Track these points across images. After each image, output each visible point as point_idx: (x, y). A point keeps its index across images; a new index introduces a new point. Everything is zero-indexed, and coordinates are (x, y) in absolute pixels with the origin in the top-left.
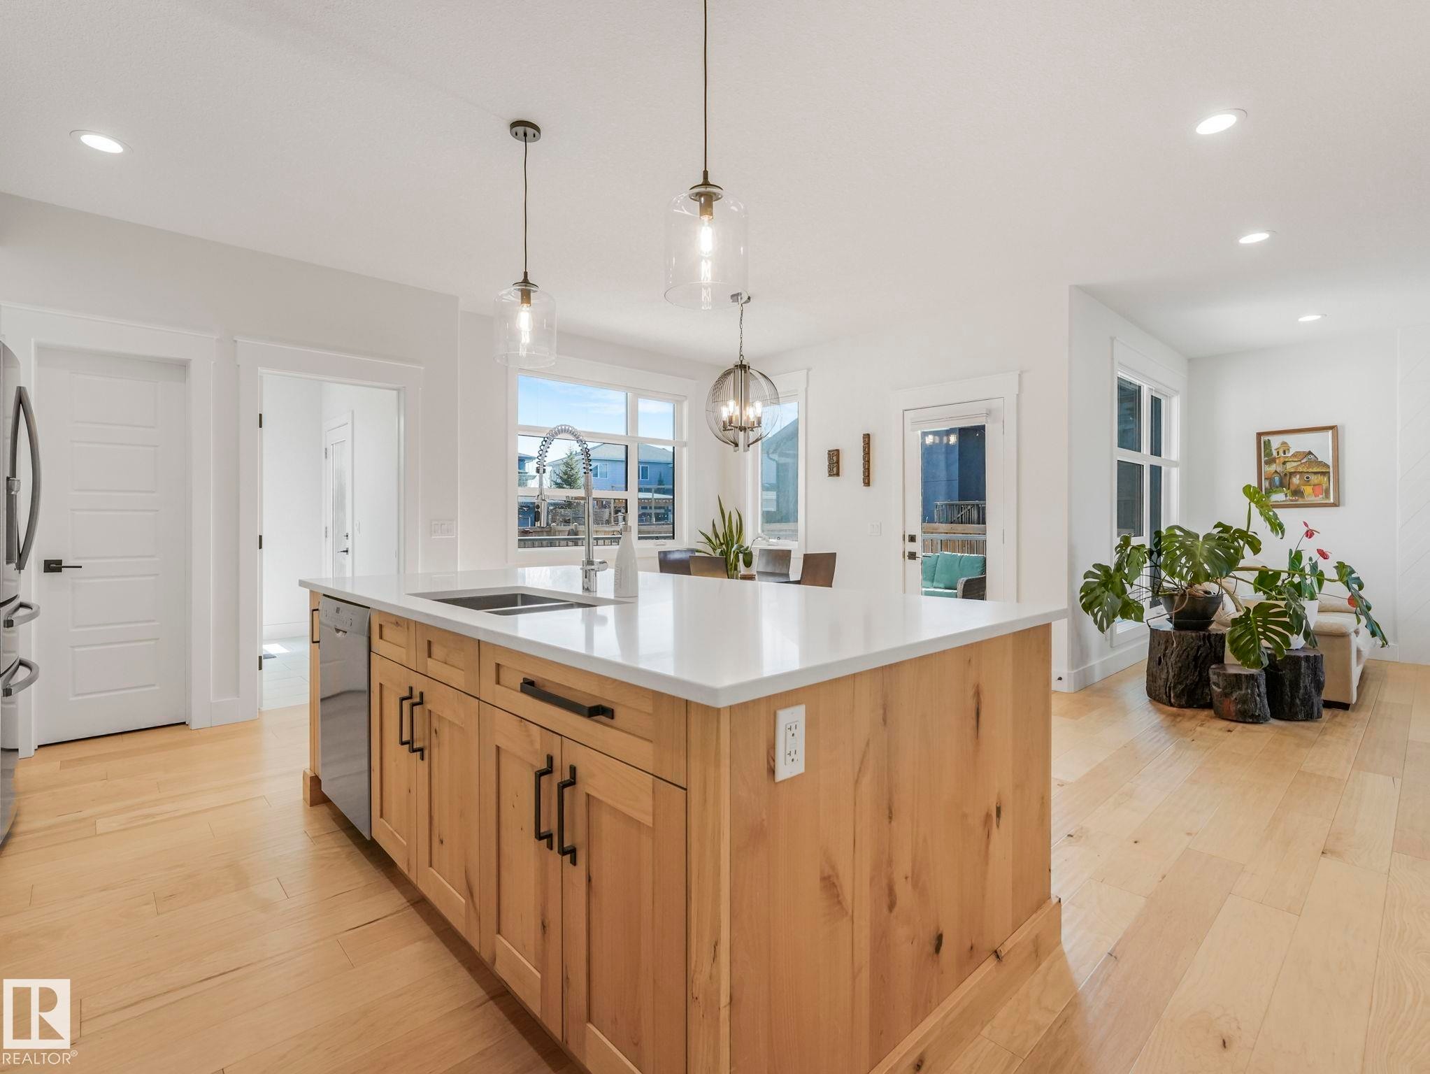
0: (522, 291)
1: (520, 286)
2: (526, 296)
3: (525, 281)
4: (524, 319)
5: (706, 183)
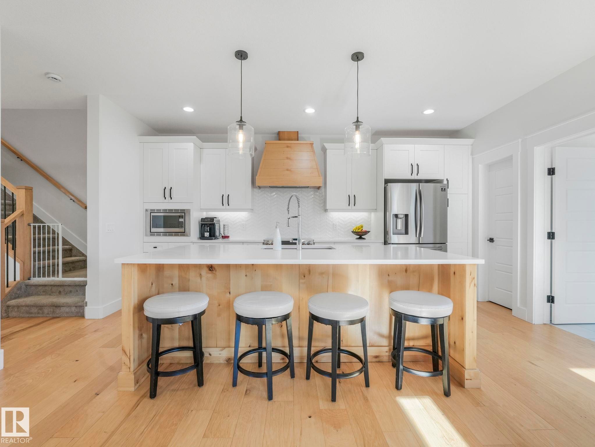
0: (356, 125)
2: (357, 128)
3: (358, 121)
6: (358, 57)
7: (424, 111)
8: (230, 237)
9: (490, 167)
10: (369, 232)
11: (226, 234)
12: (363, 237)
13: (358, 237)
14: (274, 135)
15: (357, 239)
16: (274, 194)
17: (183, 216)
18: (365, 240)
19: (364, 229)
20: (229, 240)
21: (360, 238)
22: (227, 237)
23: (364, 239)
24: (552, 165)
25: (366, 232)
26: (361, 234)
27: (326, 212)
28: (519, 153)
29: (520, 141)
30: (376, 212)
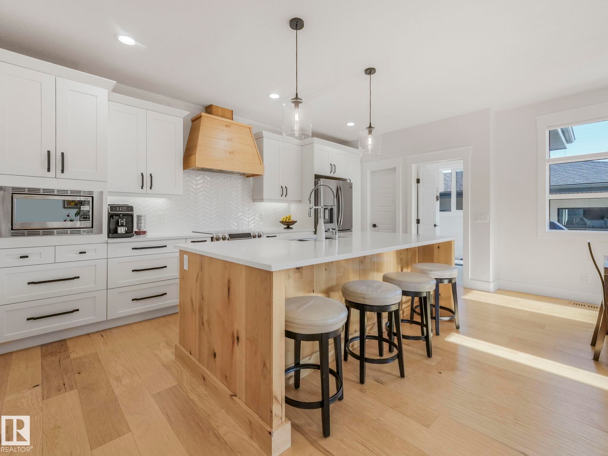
0: (369, 130)
1: (368, 129)
2: (370, 132)
3: (370, 127)
4: (370, 141)
5: (297, 97)
6: (370, 71)
7: (348, 123)
8: (147, 232)
9: (373, 173)
10: (296, 222)
11: (143, 229)
12: (291, 226)
13: (286, 226)
14: (200, 107)
15: (285, 228)
16: (199, 178)
17: (89, 201)
18: (292, 230)
19: (292, 219)
20: (145, 237)
21: (288, 227)
22: (144, 233)
23: (292, 228)
24: (418, 177)
25: (294, 222)
26: (288, 224)
27: (254, 202)
28: (401, 166)
29: (401, 159)
30: (301, 203)
